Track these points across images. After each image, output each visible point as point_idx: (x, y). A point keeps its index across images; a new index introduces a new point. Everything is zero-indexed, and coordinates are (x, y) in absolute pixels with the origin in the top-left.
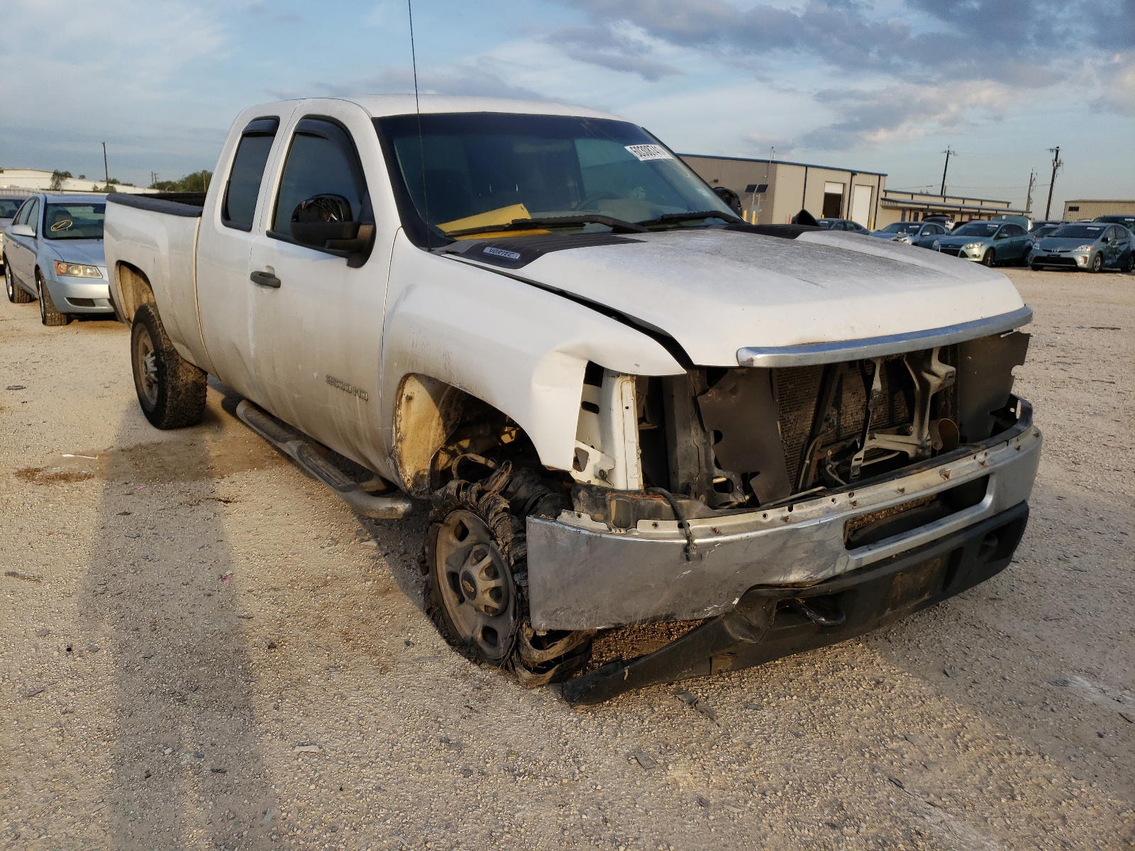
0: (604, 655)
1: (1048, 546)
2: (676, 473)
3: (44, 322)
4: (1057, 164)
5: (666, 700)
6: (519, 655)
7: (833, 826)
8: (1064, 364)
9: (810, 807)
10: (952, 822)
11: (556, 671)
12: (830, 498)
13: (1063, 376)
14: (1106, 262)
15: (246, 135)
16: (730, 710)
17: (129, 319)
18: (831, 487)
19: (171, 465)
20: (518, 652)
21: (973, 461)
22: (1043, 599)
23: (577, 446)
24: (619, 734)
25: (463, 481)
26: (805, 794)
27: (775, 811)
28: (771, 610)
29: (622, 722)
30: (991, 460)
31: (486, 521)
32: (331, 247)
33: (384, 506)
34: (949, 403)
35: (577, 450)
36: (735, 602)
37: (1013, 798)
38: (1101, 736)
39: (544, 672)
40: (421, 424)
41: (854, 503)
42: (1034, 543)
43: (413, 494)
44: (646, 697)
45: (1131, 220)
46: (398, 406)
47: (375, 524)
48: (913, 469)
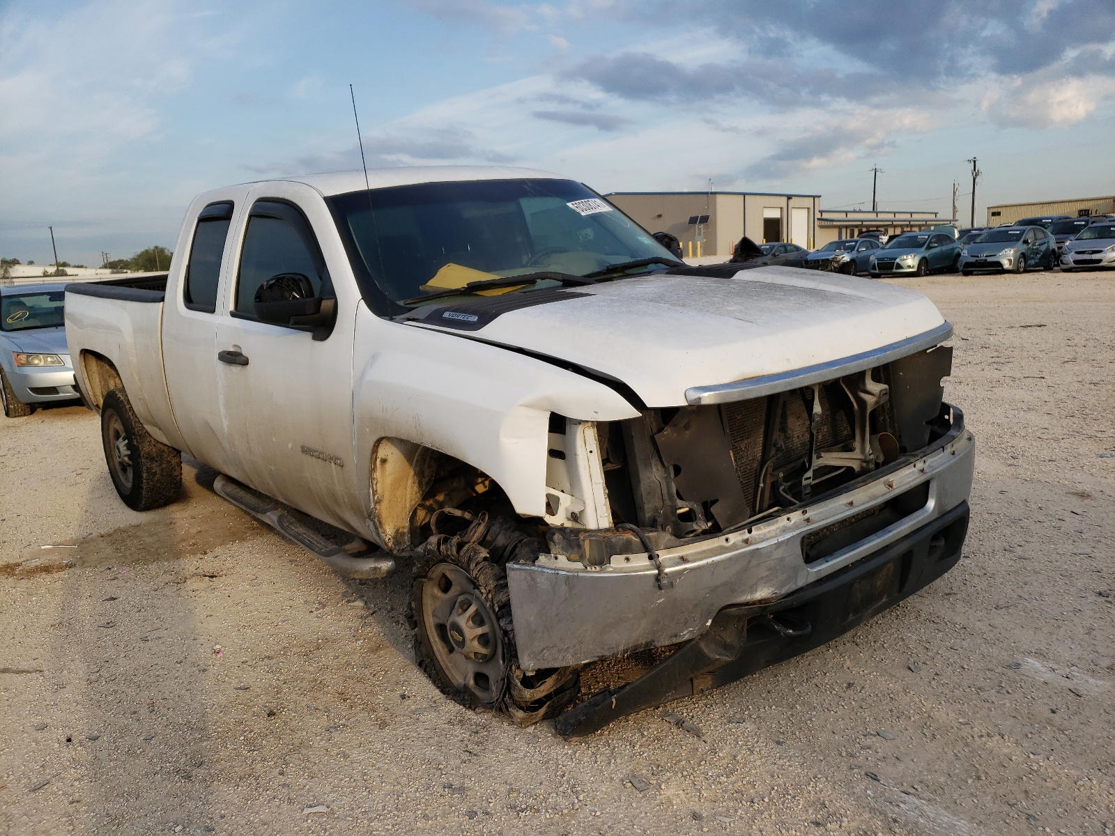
0: (592, 687)
1: (994, 538)
2: (642, 509)
3: (7, 414)
4: (976, 174)
5: (653, 724)
6: (511, 696)
7: (817, 824)
8: (997, 364)
9: (795, 809)
10: (925, 807)
11: (548, 707)
12: (785, 517)
13: (996, 375)
14: (1029, 262)
15: (202, 220)
16: (715, 726)
17: (97, 406)
18: (786, 507)
19: (153, 545)
20: (510, 693)
21: (914, 469)
22: (993, 589)
23: (547, 492)
24: (613, 761)
25: (443, 535)
26: (789, 797)
27: (763, 817)
28: (743, 626)
29: (614, 749)
30: (929, 466)
31: (467, 570)
32: (295, 323)
33: (367, 566)
34: (887, 417)
35: (548, 496)
36: (709, 624)
37: (979, 778)
38: (1053, 712)
39: (537, 709)
40: (398, 482)
41: (808, 520)
42: (981, 538)
43: (395, 552)
44: (635, 722)
45: (1047, 221)
46: (373, 470)
47: (359, 584)
48: (858, 483)
